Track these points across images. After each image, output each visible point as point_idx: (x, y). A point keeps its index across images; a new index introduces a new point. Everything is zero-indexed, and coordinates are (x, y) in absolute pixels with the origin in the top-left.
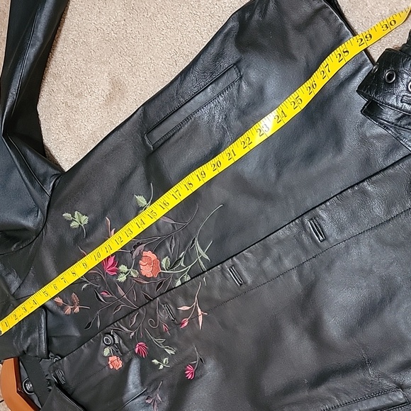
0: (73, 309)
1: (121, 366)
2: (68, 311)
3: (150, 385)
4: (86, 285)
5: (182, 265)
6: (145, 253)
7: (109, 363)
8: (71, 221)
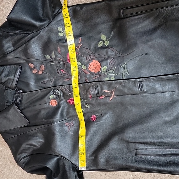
0: (38, 72)
1: (56, 105)
2: (35, 71)
3: (69, 117)
4: (53, 63)
5: (113, 72)
6: (94, 61)
7: (51, 102)
8: (60, 32)
